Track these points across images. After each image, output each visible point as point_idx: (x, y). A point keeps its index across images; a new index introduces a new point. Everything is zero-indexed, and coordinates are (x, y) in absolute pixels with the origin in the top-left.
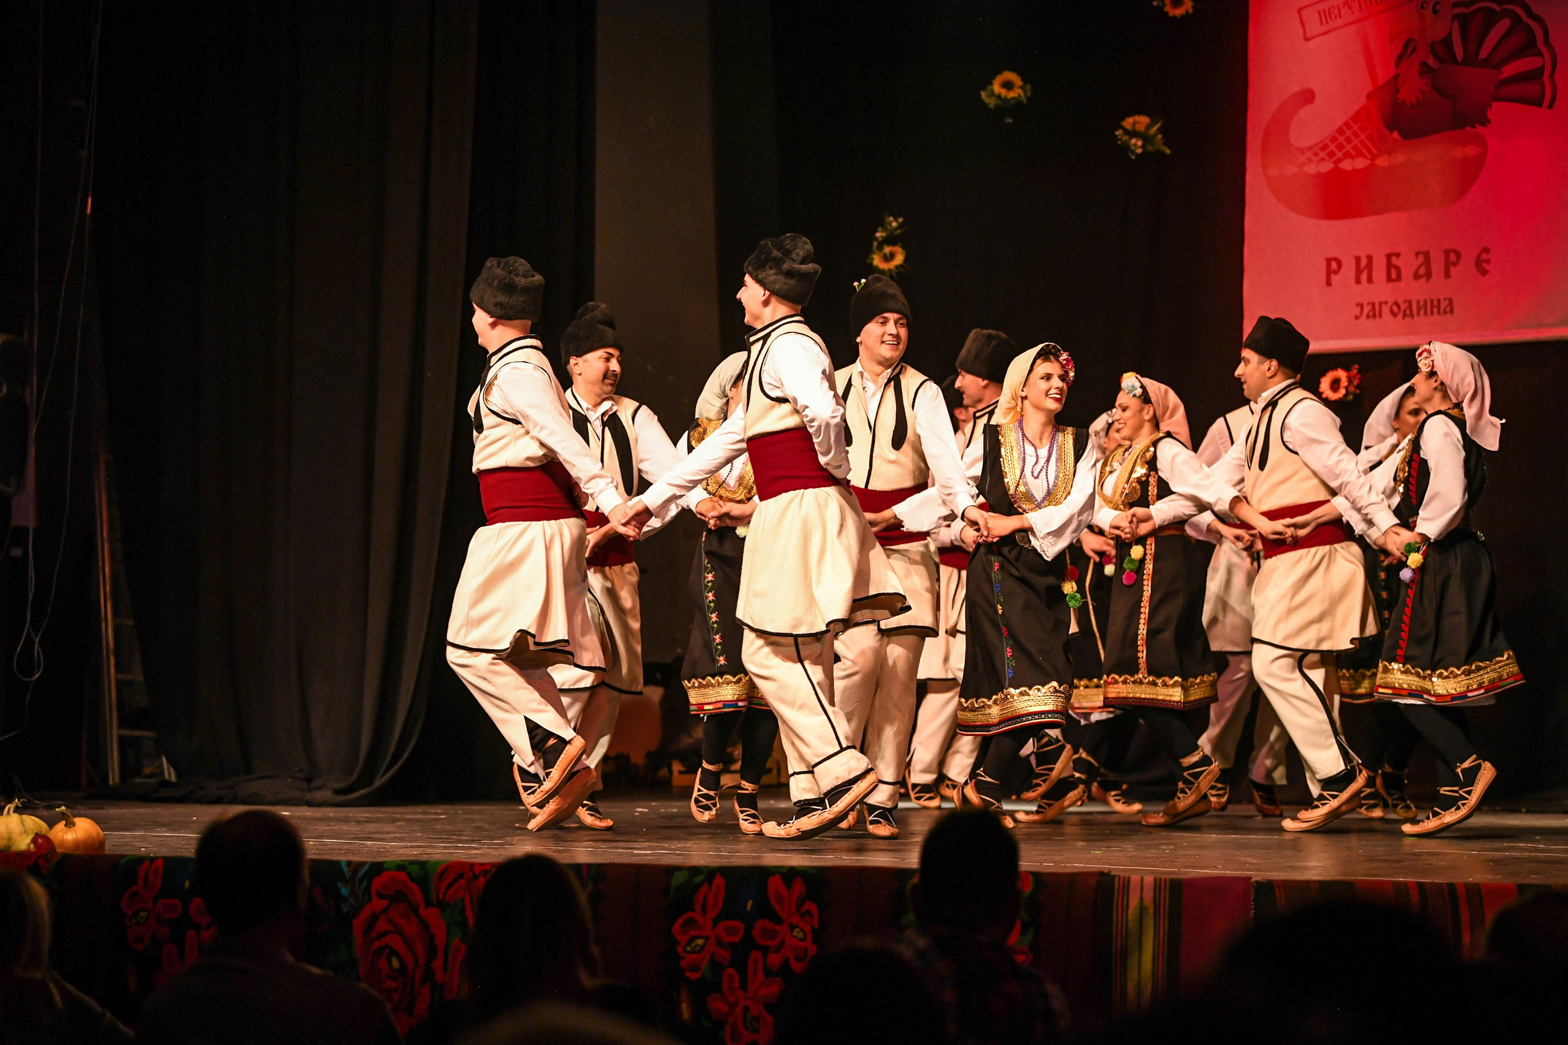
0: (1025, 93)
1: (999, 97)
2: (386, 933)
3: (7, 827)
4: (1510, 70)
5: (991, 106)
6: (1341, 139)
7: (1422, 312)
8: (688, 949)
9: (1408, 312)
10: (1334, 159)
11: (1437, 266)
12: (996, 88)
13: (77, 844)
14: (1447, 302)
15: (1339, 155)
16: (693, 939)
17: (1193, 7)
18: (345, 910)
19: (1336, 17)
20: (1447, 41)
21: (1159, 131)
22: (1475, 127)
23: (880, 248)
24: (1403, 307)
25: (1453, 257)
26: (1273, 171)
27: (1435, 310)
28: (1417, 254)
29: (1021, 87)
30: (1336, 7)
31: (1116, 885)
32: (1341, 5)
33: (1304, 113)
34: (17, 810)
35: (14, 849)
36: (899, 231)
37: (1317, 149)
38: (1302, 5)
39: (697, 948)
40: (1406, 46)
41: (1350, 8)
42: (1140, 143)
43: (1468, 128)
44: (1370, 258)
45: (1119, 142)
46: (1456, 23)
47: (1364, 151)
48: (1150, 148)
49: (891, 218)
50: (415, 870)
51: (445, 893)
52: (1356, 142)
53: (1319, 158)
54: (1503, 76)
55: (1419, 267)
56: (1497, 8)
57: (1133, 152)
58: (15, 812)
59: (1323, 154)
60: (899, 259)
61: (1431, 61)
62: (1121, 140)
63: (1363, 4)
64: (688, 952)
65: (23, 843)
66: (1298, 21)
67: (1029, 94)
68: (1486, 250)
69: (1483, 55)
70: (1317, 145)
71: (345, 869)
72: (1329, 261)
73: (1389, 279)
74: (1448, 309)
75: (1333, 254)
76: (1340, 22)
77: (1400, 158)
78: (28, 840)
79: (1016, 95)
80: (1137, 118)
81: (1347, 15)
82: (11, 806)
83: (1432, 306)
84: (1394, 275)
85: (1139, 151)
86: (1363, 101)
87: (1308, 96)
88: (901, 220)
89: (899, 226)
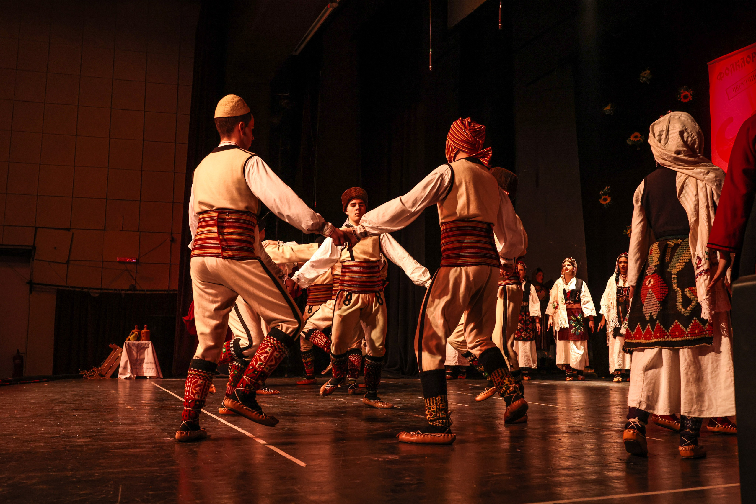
0: (642, 139)
1: (633, 140)
5: (631, 145)
12: (632, 138)
17: (692, 98)
19: (739, 89)
26: (720, 149)
29: (640, 137)
33: (730, 126)
38: (727, 88)
41: (743, 84)
60: (609, 200)
63: (748, 82)
67: (643, 139)
79: (639, 140)
81: (743, 88)
87: (731, 120)
89: (609, 189)
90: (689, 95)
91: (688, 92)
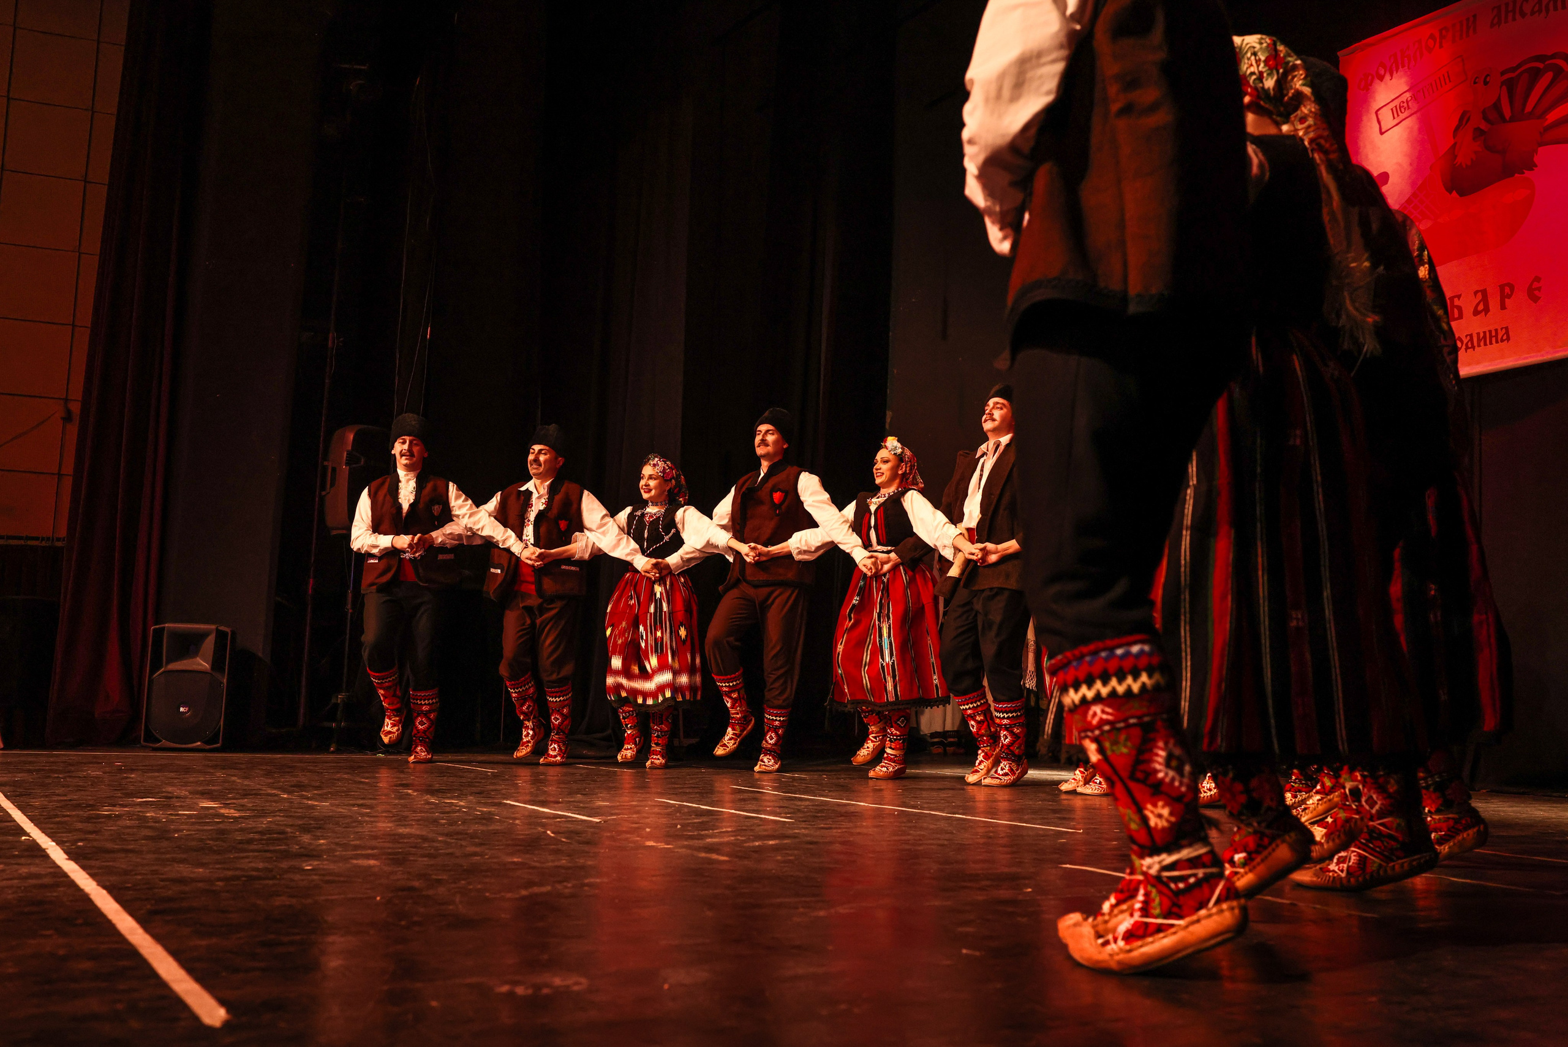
4: (1552, 117)
7: (1482, 343)
9: (1470, 346)
11: (1494, 303)
14: (1504, 330)
19: (1405, 109)
20: (1497, 106)
22: (1524, 173)
24: (1465, 341)
25: (1507, 290)
27: (1493, 340)
28: (1476, 293)
30: (1405, 101)
32: (1409, 99)
38: (1378, 108)
40: (1461, 120)
41: (1416, 99)
43: (1516, 175)
46: (1504, 88)
47: (1430, 214)
52: (1423, 207)
54: (1547, 123)
55: (1479, 304)
56: (1541, 65)
61: (1484, 126)
68: (1537, 279)
69: (1529, 108)
74: (1505, 337)
76: (1406, 112)
77: (1459, 212)
81: (1413, 106)
83: (1491, 336)
87: (1383, 178)
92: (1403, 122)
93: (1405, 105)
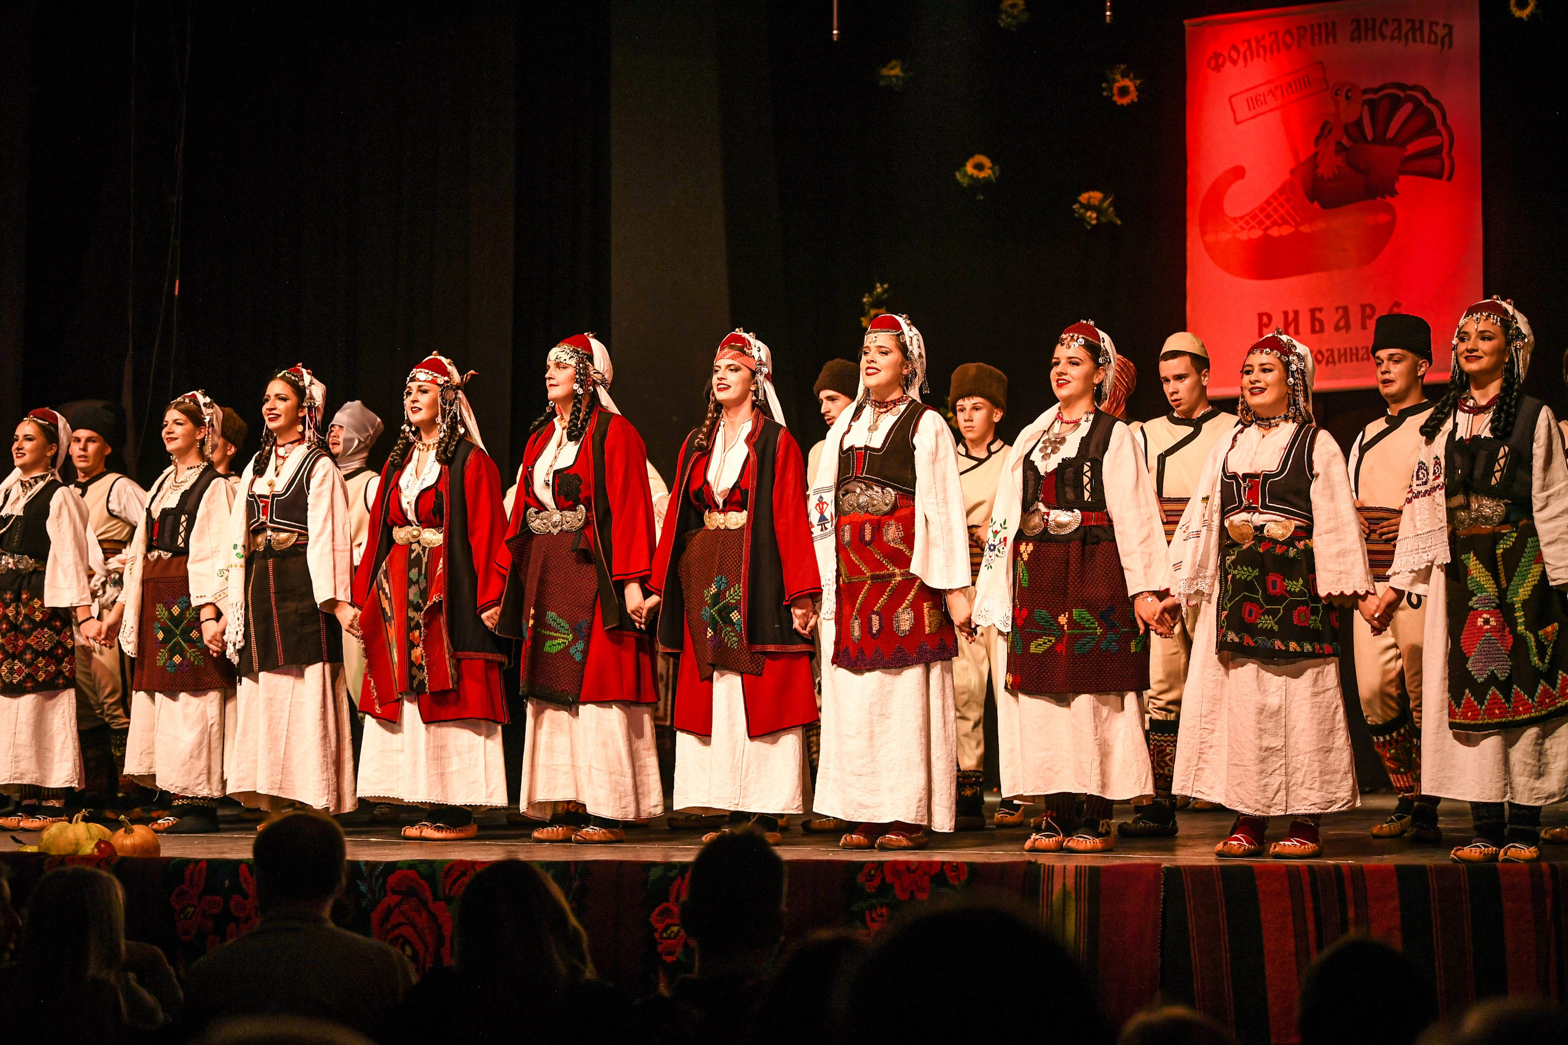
0: (994, 173)
1: (972, 177)
2: (399, 925)
3: (75, 834)
4: (1412, 148)
5: (965, 185)
6: (1270, 210)
7: (1343, 359)
8: (665, 935)
9: (1330, 359)
10: (1262, 227)
11: (1355, 319)
12: (969, 169)
13: (134, 847)
15: (1268, 223)
16: (668, 927)
17: (1137, 96)
18: (364, 905)
19: (1262, 103)
20: (1359, 123)
21: (1112, 204)
22: (1385, 198)
23: (869, 311)
24: (1326, 354)
25: (1368, 311)
26: (1210, 238)
27: (1354, 358)
28: (1337, 309)
29: (990, 168)
30: (1262, 95)
31: (1042, 872)
32: (1266, 93)
33: (1236, 187)
34: (86, 820)
35: (80, 853)
36: (886, 296)
37: (1247, 218)
38: (1233, 93)
39: (673, 934)
40: (1323, 128)
41: (1274, 95)
42: (1094, 215)
43: (1378, 198)
44: (1296, 313)
45: (1076, 215)
46: (1366, 107)
47: (1289, 220)
48: (1103, 220)
49: (878, 285)
50: (423, 868)
51: (451, 889)
52: (1282, 212)
53: (1250, 226)
54: (1407, 154)
55: (1339, 321)
56: (1402, 94)
57: (1089, 223)
58: (83, 820)
59: (1253, 223)
61: (1345, 141)
62: (1078, 213)
63: (1285, 92)
64: (665, 938)
65: (89, 848)
66: (1229, 107)
67: (997, 174)
68: (1397, 304)
69: (1390, 134)
70: (1247, 215)
71: (364, 868)
72: (1260, 316)
73: (1313, 331)
75: (1263, 310)
76: (1264, 108)
77: (1321, 225)
78: (93, 846)
79: (987, 176)
80: (1092, 194)
81: (1272, 103)
82: (80, 815)
83: (1351, 354)
84: (1317, 328)
85: (1094, 222)
86: (1287, 176)
87: (1238, 173)
88: (886, 286)
89: (885, 291)
90: (1132, 88)
91: (1131, 80)
92: (1260, 117)
93: (1262, 99)
